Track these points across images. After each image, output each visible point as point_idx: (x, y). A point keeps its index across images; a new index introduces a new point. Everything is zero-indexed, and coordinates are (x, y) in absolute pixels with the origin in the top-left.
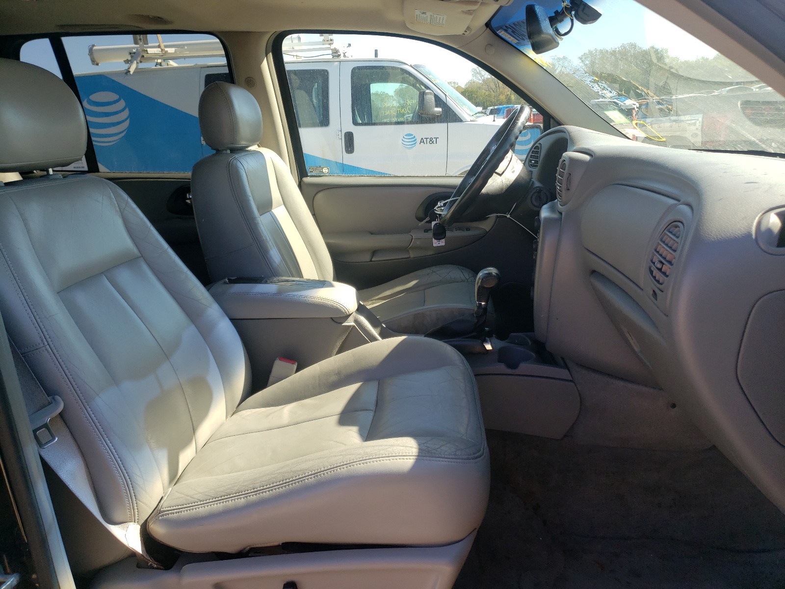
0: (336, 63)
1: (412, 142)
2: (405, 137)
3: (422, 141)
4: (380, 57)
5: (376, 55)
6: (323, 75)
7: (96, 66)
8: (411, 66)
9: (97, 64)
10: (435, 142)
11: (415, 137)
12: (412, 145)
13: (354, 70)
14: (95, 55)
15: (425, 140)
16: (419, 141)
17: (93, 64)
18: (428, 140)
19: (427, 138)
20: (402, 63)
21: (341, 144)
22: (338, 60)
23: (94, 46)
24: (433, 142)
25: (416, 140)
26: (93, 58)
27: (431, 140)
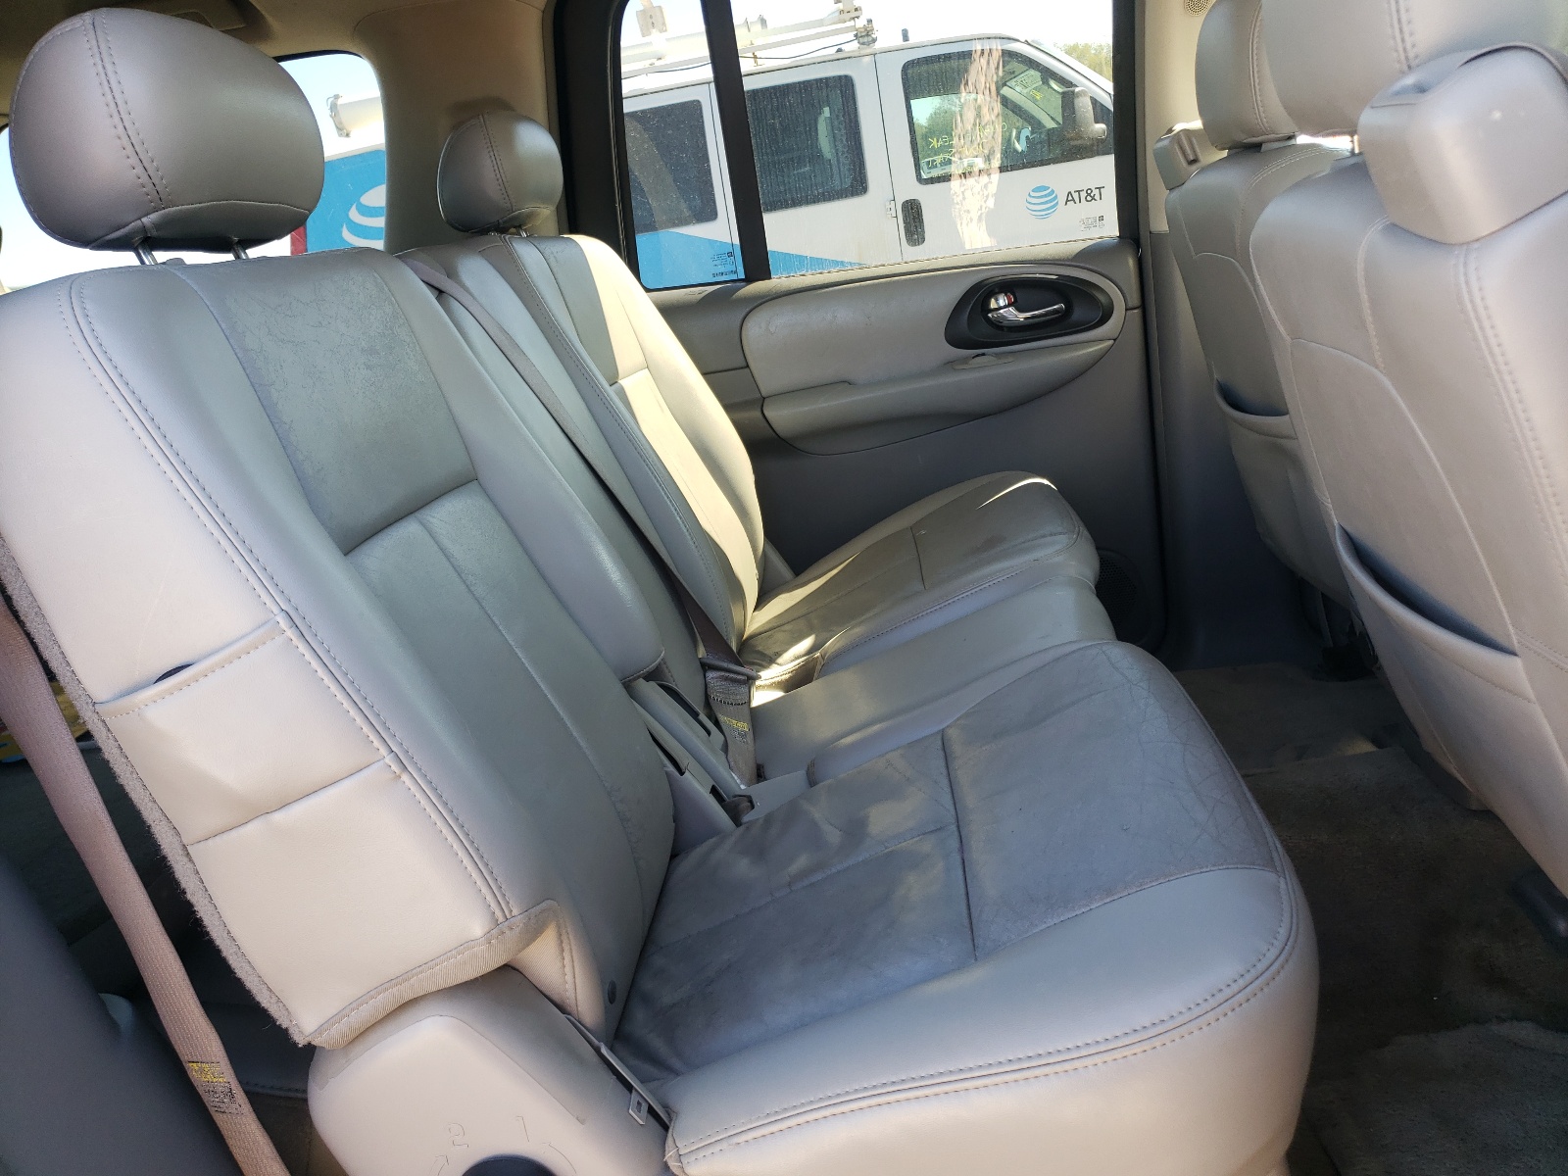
0: (867, 59)
1: (1046, 203)
2: (1032, 194)
3: (1070, 198)
4: (913, 40)
5: (906, 38)
6: (843, 88)
7: (347, 139)
8: (1027, 43)
9: (348, 135)
10: (1097, 197)
11: (1053, 191)
12: (1048, 209)
13: (906, 68)
14: (344, 116)
15: (1076, 196)
16: (1062, 198)
17: (340, 135)
18: (1083, 194)
19: (1079, 191)
20: (1009, 39)
21: (895, 227)
22: (868, 51)
23: (337, 97)
24: (1093, 198)
25: (1056, 196)
26: (341, 123)
27: (1089, 195)
